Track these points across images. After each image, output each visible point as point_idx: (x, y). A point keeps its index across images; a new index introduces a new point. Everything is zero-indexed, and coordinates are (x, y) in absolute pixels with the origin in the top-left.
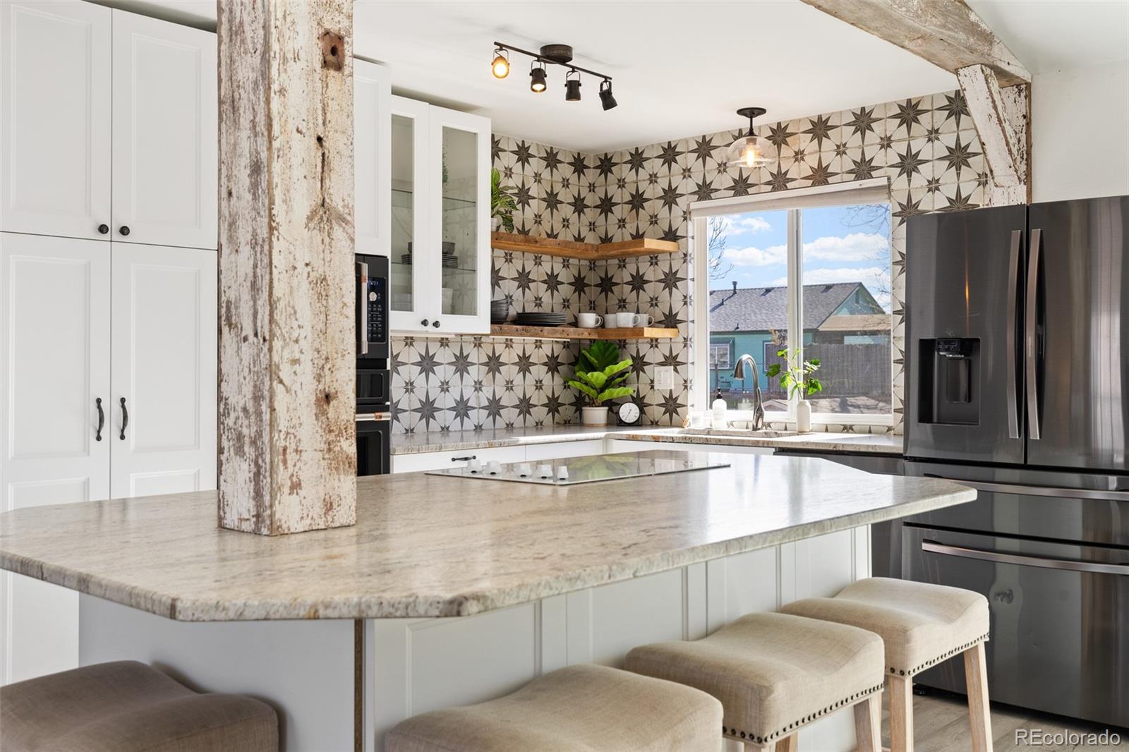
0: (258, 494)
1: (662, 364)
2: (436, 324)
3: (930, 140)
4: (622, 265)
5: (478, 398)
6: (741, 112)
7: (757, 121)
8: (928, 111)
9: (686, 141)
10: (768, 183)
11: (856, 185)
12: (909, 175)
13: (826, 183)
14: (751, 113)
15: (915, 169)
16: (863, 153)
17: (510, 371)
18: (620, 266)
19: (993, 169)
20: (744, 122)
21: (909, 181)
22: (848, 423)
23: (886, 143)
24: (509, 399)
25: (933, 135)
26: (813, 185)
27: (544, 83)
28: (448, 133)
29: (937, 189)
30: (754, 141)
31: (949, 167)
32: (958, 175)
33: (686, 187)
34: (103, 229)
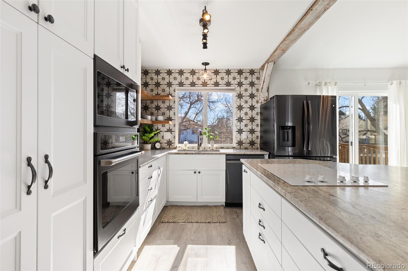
1: (166, 131)
3: (245, 79)
4: (152, 102)
8: (245, 72)
9: (175, 70)
10: (201, 84)
11: (227, 88)
12: (240, 87)
13: (218, 86)
15: (242, 86)
16: (228, 80)
18: (151, 103)
19: (263, 88)
21: (240, 88)
22: (222, 146)
23: (234, 78)
25: (246, 78)
26: (215, 86)
29: (247, 91)
31: (250, 86)
32: (252, 88)
33: (175, 82)
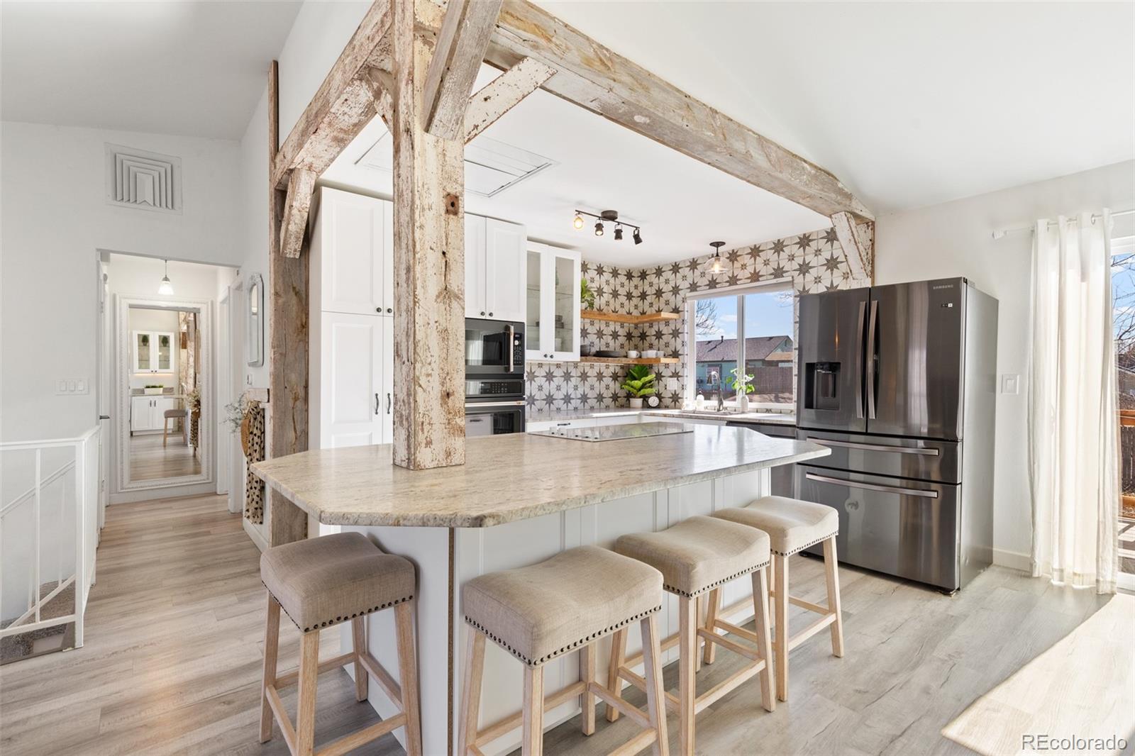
0: (409, 447)
1: (671, 377)
2: (552, 357)
3: (816, 255)
4: (651, 326)
5: (576, 393)
6: (712, 244)
7: (721, 249)
8: (815, 240)
9: (684, 261)
10: (727, 282)
11: (774, 281)
12: (804, 275)
13: (758, 281)
14: (717, 244)
15: (807, 271)
16: (779, 264)
17: (592, 380)
18: (650, 327)
19: (852, 269)
20: (714, 249)
21: (804, 278)
22: (769, 408)
23: (791, 258)
24: (591, 394)
25: (818, 252)
26: (751, 282)
27: (602, 231)
28: (559, 260)
29: (820, 281)
30: (719, 260)
31: (827, 269)
32: (832, 273)
33: (684, 285)
34: (379, 310)
